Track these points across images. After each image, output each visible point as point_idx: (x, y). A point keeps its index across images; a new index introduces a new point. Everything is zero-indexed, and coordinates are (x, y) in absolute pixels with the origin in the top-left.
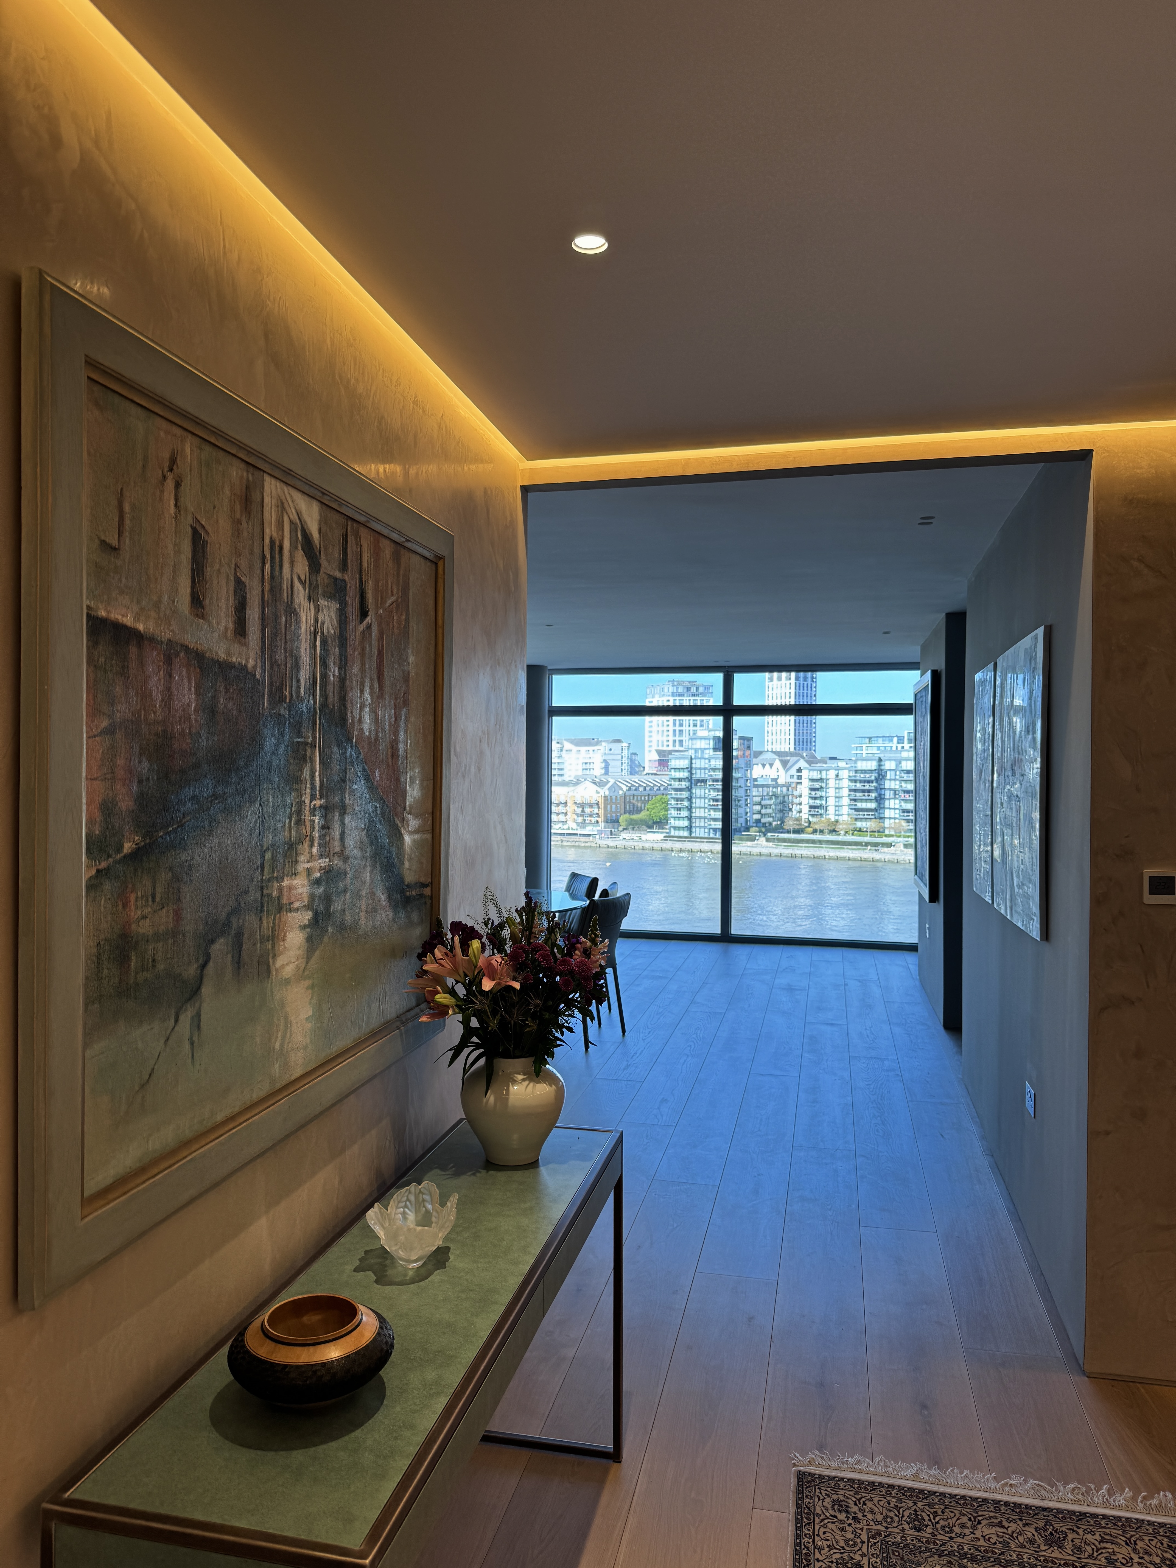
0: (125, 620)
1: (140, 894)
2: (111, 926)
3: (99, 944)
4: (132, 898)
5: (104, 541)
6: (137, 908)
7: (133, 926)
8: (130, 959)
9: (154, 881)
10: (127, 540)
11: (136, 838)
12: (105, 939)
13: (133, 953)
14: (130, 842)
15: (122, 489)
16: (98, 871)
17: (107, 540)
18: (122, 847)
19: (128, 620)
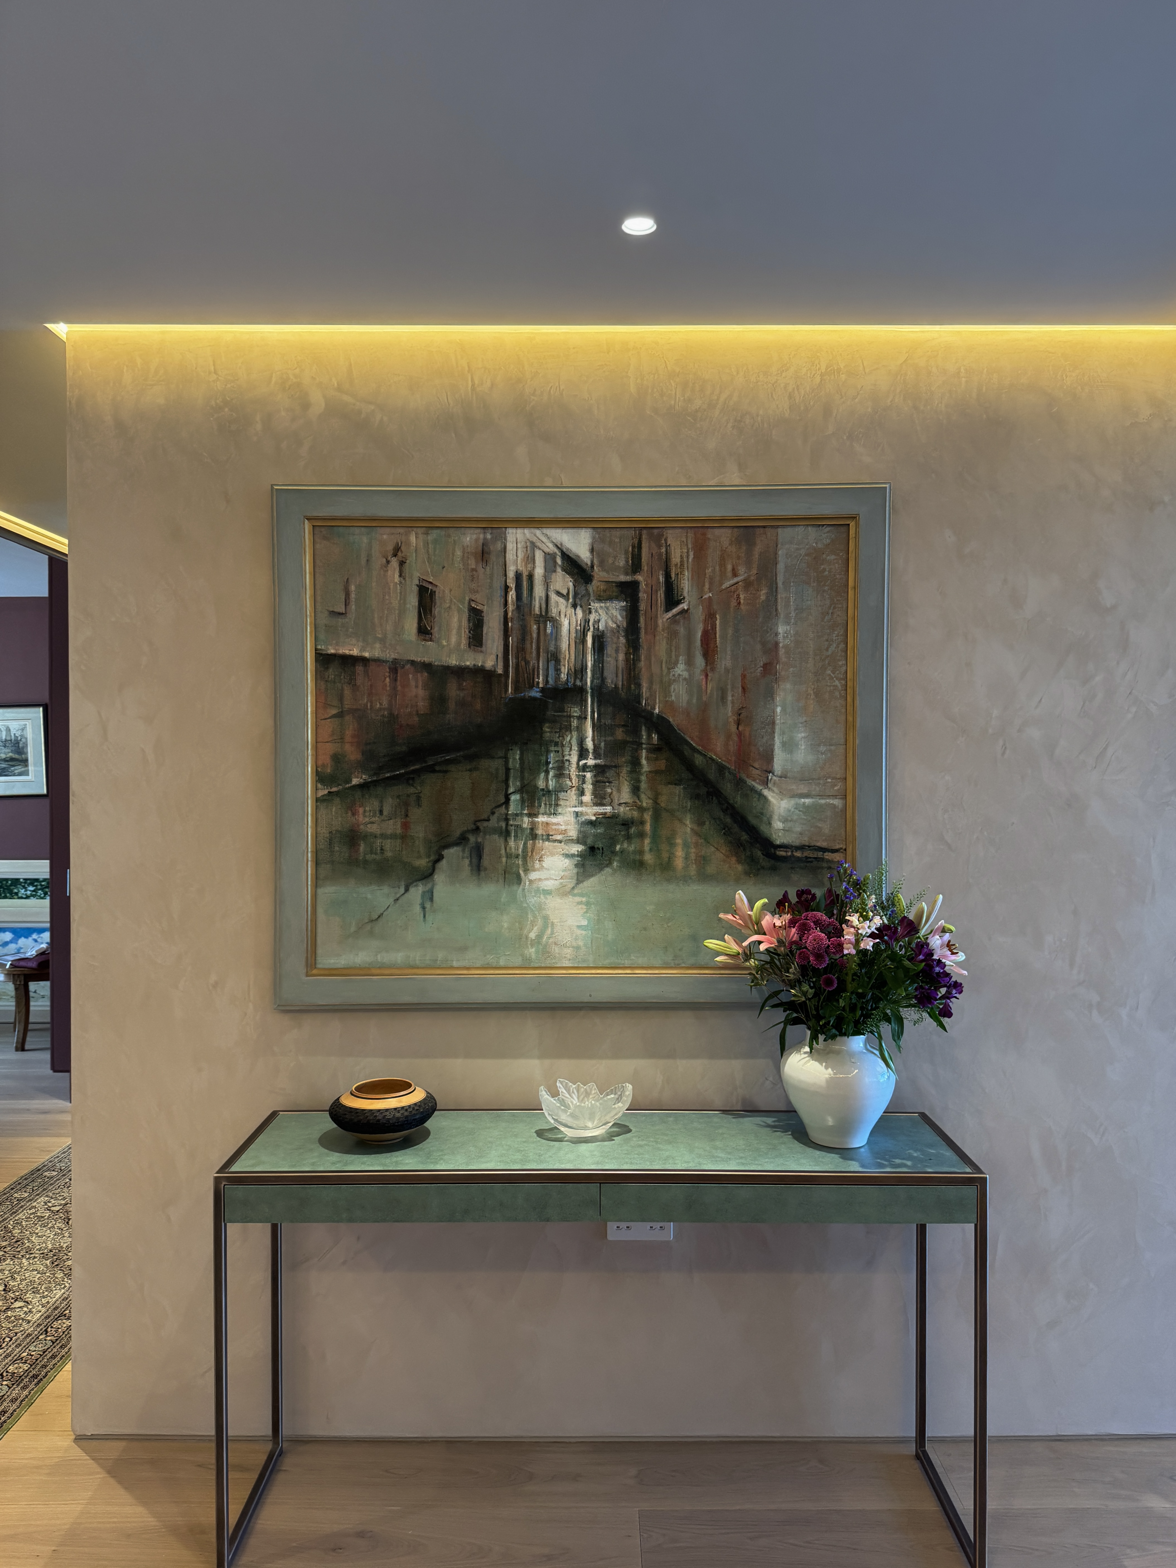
0: (351, 653)
1: (367, 809)
2: (341, 823)
3: (330, 832)
4: (361, 810)
5: (332, 611)
6: (365, 816)
7: (362, 827)
8: (359, 845)
9: (381, 802)
10: (353, 607)
11: (364, 776)
12: (336, 831)
13: (362, 842)
14: (358, 778)
15: (348, 579)
16: (329, 792)
17: (336, 610)
18: (351, 781)
19: (355, 652)
